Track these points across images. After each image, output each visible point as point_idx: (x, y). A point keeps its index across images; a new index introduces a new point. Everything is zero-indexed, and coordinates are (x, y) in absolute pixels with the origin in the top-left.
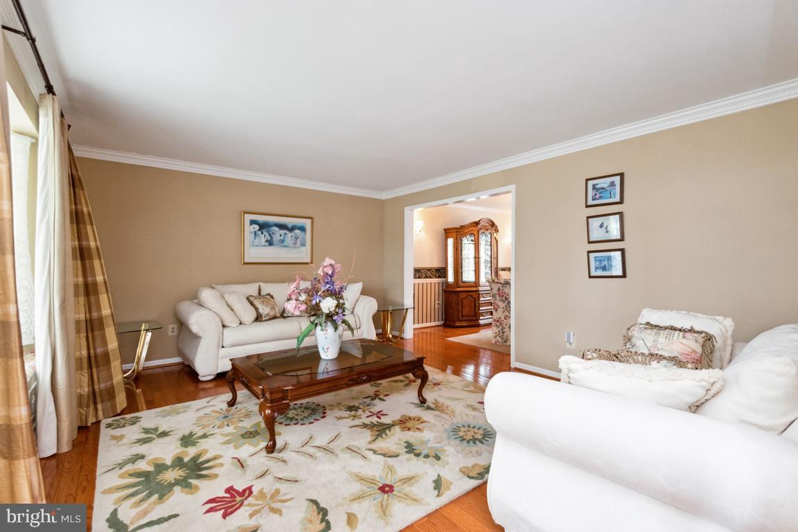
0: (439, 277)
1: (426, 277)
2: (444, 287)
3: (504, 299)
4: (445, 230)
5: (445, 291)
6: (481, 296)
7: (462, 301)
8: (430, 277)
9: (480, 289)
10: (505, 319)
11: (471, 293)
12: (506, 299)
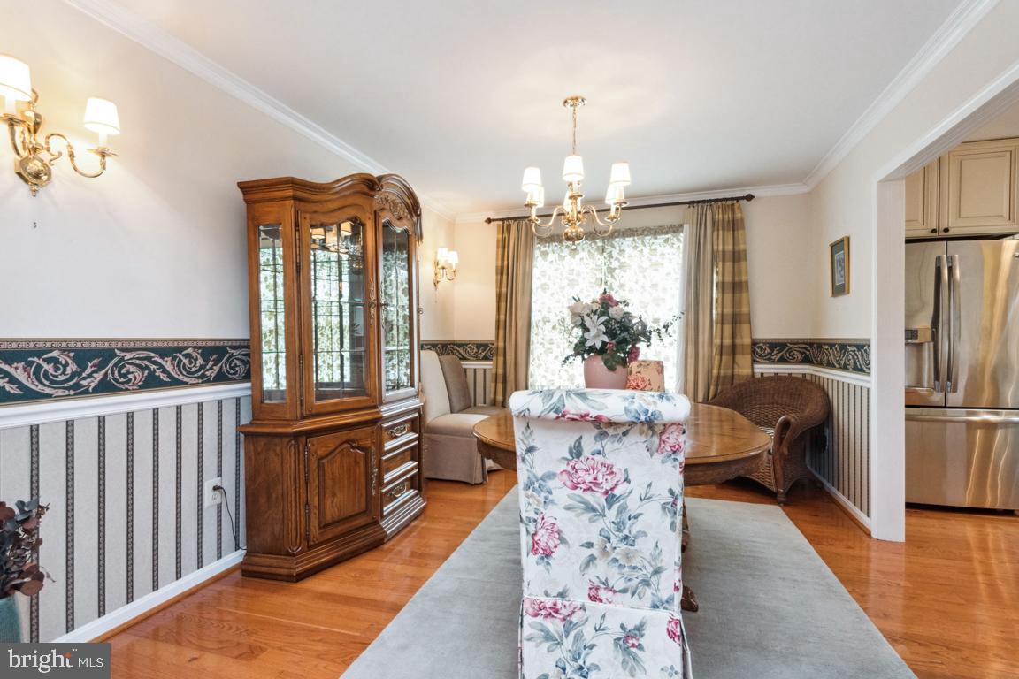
0: (221, 378)
1: (151, 383)
2: (245, 420)
3: (597, 499)
4: (245, 188)
5: (249, 436)
6: (385, 435)
7: (320, 467)
8: (175, 383)
9: (386, 411)
10: (594, 598)
11: (352, 434)
12: (610, 498)
